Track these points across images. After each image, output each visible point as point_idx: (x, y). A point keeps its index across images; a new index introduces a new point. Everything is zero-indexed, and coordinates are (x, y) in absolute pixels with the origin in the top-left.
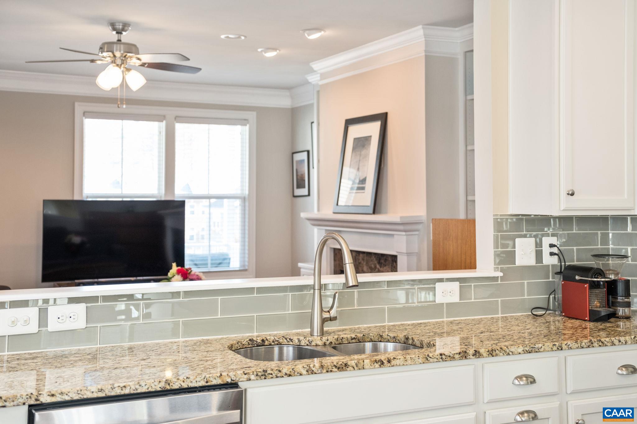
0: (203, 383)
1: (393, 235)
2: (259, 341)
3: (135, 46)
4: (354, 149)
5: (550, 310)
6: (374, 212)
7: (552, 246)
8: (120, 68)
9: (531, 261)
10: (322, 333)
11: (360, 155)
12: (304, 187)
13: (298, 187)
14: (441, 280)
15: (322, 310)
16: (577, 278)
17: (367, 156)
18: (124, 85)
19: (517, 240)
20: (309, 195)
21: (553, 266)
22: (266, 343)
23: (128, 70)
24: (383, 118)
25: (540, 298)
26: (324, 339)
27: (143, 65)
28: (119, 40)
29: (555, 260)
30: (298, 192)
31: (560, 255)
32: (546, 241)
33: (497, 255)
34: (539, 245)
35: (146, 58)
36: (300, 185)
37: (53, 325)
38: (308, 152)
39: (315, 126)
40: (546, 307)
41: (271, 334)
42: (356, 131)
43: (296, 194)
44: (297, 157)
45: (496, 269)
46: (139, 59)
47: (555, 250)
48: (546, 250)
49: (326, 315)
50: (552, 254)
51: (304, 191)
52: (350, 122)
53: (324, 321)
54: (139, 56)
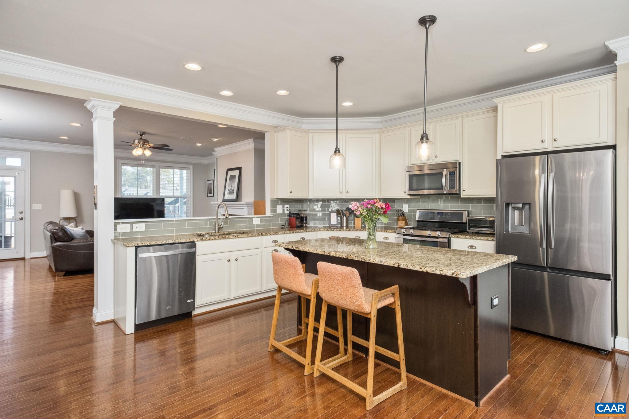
0: (185, 241)
1: (243, 208)
2: (199, 234)
3: (148, 140)
4: (230, 179)
5: (286, 226)
6: (237, 201)
7: (287, 208)
8: (142, 148)
9: (281, 212)
10: (218, 232)
11: (232, 181)
12: (212, 193)
13: (209, 193)
14: (255, 217)
15: (218, 225)
16: (293, 216)
17: (234, 182)
18: (143, 154)
19: (277, 206)
20: (213, 196)
21: (288, 213)
22: (202, 235)
23: (145, 149)
24: (240, 169)
25: (283, 223)
26: (219, 233)
27: (151, 147)
28: (142, 138)
29: (288, 212)
30: (209, 195)
31: (289, 210)
32: (286, 206)
33: (271, 210)
34: (283, 207)
35: (152, 145)
36: (210, 192)
37: (134, 230)
38: (213, 180)
39: (216, 171)
40: (285, 225)
41: (203, 233)
42: (231, 173)
43: (208, 196)
44: (209, 182)
45: (271, 214)
46: (149, 145)
47: (288, 209)
48: (286, 209)
49: (219, 227)
50: (287, 210)
51: (212, 195)
52: (228, 170)
53: (219, 228)
54: (149, 144)
